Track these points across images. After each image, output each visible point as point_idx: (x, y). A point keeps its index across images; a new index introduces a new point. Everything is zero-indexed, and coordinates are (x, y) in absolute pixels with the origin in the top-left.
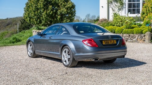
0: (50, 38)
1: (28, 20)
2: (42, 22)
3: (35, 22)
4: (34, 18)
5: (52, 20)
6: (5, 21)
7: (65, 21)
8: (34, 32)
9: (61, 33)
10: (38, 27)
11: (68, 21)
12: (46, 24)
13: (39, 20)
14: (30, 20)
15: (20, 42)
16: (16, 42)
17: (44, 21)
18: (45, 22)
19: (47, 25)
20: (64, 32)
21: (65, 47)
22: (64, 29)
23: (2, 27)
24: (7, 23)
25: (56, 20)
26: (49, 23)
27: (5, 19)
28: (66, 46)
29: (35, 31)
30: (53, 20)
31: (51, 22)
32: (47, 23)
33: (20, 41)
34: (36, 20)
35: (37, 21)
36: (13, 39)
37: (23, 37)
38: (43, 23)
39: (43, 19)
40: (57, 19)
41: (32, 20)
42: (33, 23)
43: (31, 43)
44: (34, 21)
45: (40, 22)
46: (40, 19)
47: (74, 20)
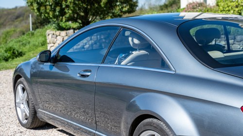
0: (83, 76)
1: (35, 8)
2: (65, 13)
3: (51, 13)
4: (48, 3)
5: (89, 7)
6: (13, 11)
7: (118, 8)
8: (50, 35)
9: (125, 57)
10: (58, 24)
11: (124, 9)
12: (76, 16)
13: (58, 9)
14: (39, 9)
15: (21, 58)
16: (13, 58)
17: (70, 12)
18: (74, 12)
19: (77, 18)
20: (135, 53)
21: (150, 124)
22: (136, 41)
23: (8, 22)
24: (16, 14)
25: (97, 8)
26: (82, 14)
27: (13, 9)
28: (155, 120)
29: (52, 32)
30: (91, 6)
31: (86, 11)
32: (78, 14)
33: (21, 56)
34: (51, 8)
35: (55, 11)
36: (6, 51)
37: (28, 46)
38: (67, 15)
39: (67, 6)
40: (100, 6)
41: (42, 8)
42: (46, 15)
43: (25, 83)
44: (48, 11)
45: (62, 13)
46: (61, 6)
47: (137, 6)
